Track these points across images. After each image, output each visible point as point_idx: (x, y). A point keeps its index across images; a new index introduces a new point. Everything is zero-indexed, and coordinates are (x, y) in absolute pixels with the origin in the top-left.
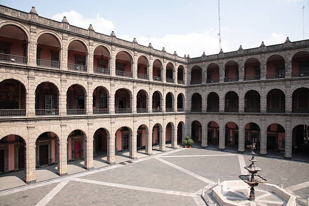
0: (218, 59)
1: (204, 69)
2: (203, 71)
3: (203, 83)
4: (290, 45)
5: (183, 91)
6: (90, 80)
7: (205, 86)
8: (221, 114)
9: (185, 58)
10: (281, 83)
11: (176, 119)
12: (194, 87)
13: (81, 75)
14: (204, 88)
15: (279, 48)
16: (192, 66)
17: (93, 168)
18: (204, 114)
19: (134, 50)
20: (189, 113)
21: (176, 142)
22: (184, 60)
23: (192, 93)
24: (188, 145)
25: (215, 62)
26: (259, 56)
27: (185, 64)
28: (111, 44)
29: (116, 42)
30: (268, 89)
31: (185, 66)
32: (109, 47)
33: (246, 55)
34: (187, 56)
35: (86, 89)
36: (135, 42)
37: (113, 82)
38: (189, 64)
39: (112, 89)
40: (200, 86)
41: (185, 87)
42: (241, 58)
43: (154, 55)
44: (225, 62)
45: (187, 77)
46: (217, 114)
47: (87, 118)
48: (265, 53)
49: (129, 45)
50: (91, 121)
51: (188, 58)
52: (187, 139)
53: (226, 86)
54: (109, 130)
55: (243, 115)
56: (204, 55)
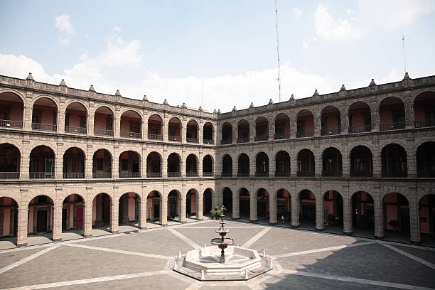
0: (248, 115)
1: (235, 126)
2: (233, 129)
3: (233, 143)
4: (318, 99)
5: (212, 153)
6: (90, 142)
7: (235, 146)
8: (251, 179)
9: (215, 113)
10: (310, 141)
11: (201, 186)
12: (224, 147)
13: (80, 138)
14: (234, 148)
15: (308, 102)
16: (222, 122)
17: (91, 236)
18: (235, 179)
19: (144, 108)
20: (220, 179)
21: (201, 213)
22: (213, 116)
23: (222, 154)
24: (217, 217)
25: (245, 118)
26: (288, 111)
27: (215, 120)
28: (115, 104)
29: (122, 101)
30: (298, 149)
31: (214, 123)
32: (113, 108)
33: (275, 110)
34: (217, 111)
35: (85, 152)
36: (145, 100)
37: (117, 144)
38: (219, 120)
39: (116, 152)
40: (230, 146)
41: (214, 148)
42: (270, 113)
43: (169, 113)
44: (255, 117)
45: (216, 136)
46: (247, 179)
47: (86, 182)
48: (294, 107)
49: (137, 103)
50: (89, 185)
51: (218, 113)
52: (216, 210)
53: (256, 146)
54: (112, 196)
55: (274, 180)
56: (234, 110)
